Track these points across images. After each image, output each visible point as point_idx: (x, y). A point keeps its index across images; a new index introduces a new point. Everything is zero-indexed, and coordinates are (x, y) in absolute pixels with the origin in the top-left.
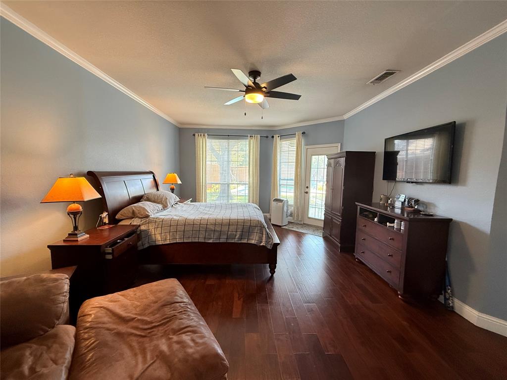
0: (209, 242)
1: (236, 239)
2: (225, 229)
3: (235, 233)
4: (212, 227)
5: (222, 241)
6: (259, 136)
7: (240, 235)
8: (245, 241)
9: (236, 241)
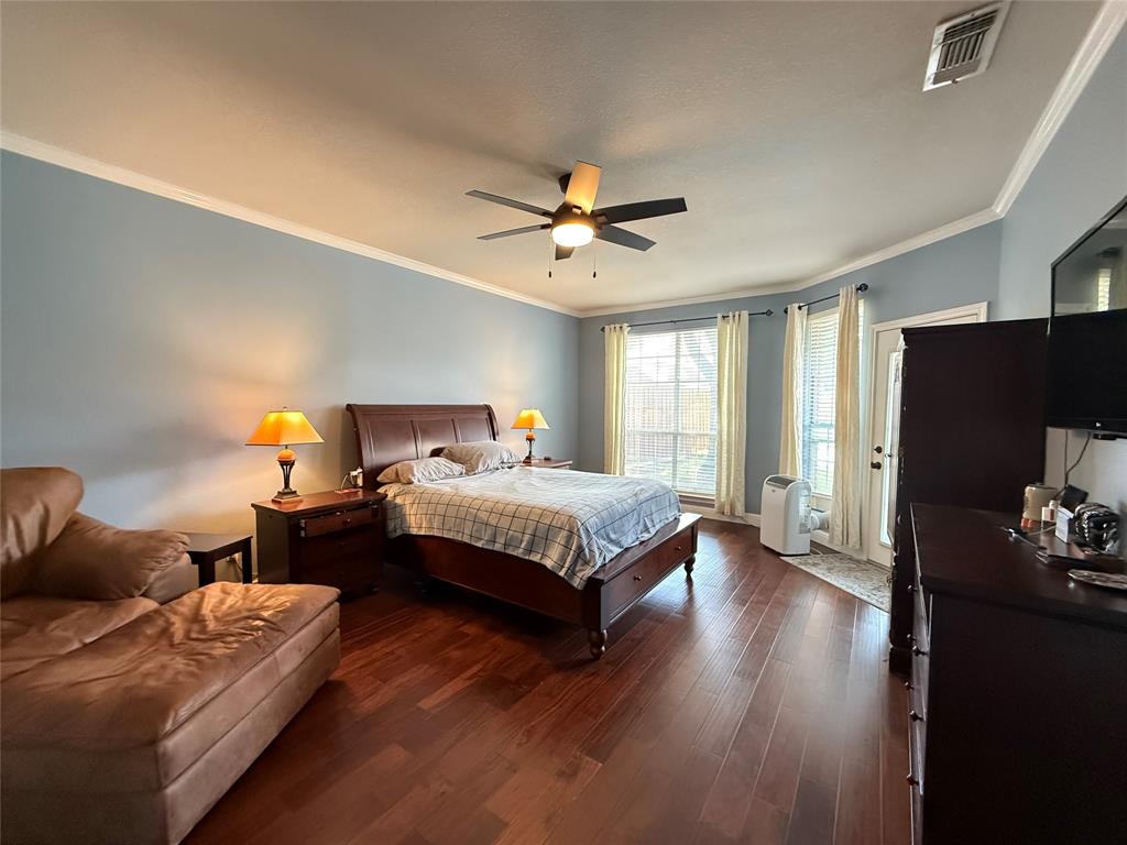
0: (476, 544)
1: (521, 550)
2: (505, 523)
3: (520, 535)
4: (483, 516)
5: (498, 547)
6: (745, 314)
7: (528, 543)
8: (536, 558)
9: (519, 553)
